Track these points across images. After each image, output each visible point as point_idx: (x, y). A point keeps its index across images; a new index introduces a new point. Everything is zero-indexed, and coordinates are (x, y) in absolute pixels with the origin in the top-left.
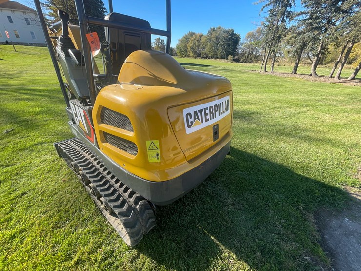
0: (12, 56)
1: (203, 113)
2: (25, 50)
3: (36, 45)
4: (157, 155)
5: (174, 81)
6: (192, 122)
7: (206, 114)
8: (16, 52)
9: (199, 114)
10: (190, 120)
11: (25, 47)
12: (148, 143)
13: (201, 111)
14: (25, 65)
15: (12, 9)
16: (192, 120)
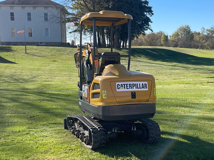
0: (22, 59)
1: (126, 85)
2: (35, 51)
3: (48, 44)
4: (105, 96)
5: (117, 74)
6: (119, 88)
7: (127, 86)
8: (26, 55)
9: (123, 86)
10: (119, 87)
11: (35, 47)
12: (103, 91)
13: (124, 85)
14: (34, 69)
15: (35, 6)
16: (120, 87)
